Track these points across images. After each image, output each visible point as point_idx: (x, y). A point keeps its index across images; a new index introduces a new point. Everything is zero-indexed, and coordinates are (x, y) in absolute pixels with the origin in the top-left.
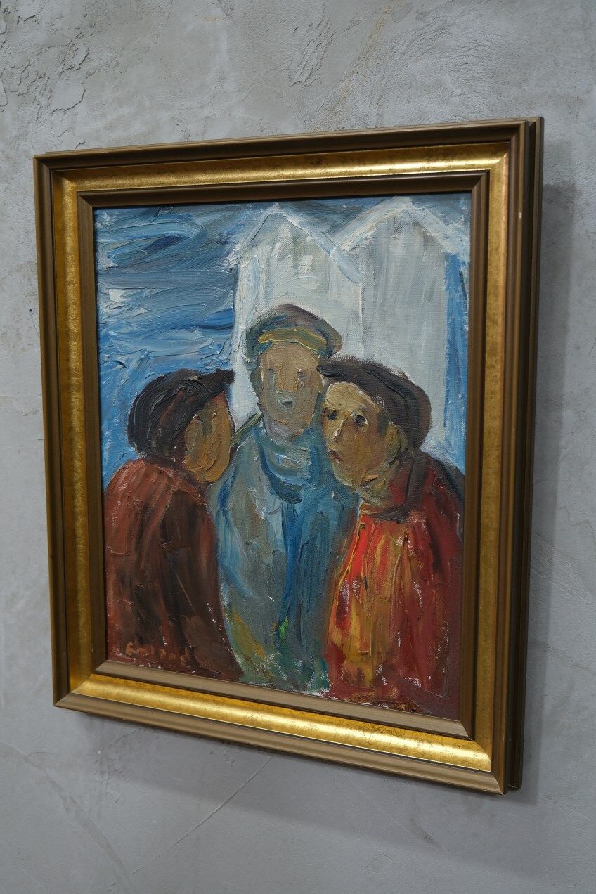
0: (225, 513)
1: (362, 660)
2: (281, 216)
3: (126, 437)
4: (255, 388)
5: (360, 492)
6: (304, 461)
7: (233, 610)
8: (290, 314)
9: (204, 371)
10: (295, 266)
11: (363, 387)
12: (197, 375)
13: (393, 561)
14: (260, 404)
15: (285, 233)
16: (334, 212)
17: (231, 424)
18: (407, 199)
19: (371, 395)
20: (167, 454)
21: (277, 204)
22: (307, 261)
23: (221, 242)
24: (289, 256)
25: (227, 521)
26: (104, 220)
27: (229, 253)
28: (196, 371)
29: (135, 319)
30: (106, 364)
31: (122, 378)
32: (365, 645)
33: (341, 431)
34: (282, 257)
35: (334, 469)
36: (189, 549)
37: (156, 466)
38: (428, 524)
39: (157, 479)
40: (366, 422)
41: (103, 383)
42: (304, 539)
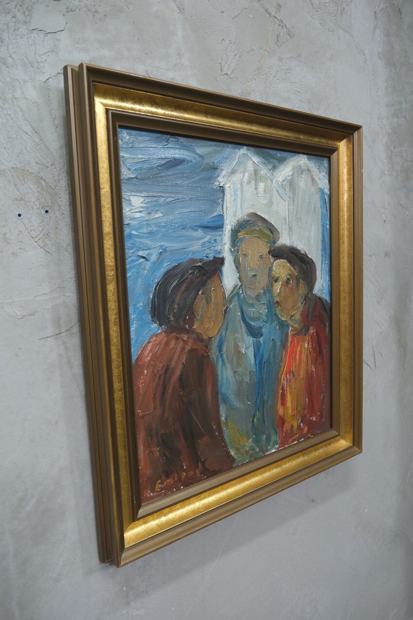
0: (222, 355)
1: (292, 419)
2: (248, 155)
3: (150, 317)
4: (237, 268)
5: (290, 322)
6: (264, 310)
7: (229, 421)
8: (254, 219)
9: (205, 259)
10: (256, 189)
11: (290, 262)
12: (201, 262)
13: (304, 357)
14: (240, 278)
15: (250, 167)
16: (274, 158)
17: (224, 293)
18: (305, 156)
19: (293, 266)
20: (182, 324)
21: (245, 147)
22: (262, 185)
23: (214, 168)
24: (253, 182)
25: (223, 360)
26: (123, 137)
27: (218, 176)
28: (200, 259)
29: (154, 222)
30: (130, 259)
31: (144, 269)
32: (293, 410)
33: (280, 290)
34: (249, 182)
35: (278, 312)
36: (199, 389)
37: (174, 334)
38: (316, 332)
39: (175, 345)
40: (291, 282)
41: (128, 275)
42: (265, 359)
